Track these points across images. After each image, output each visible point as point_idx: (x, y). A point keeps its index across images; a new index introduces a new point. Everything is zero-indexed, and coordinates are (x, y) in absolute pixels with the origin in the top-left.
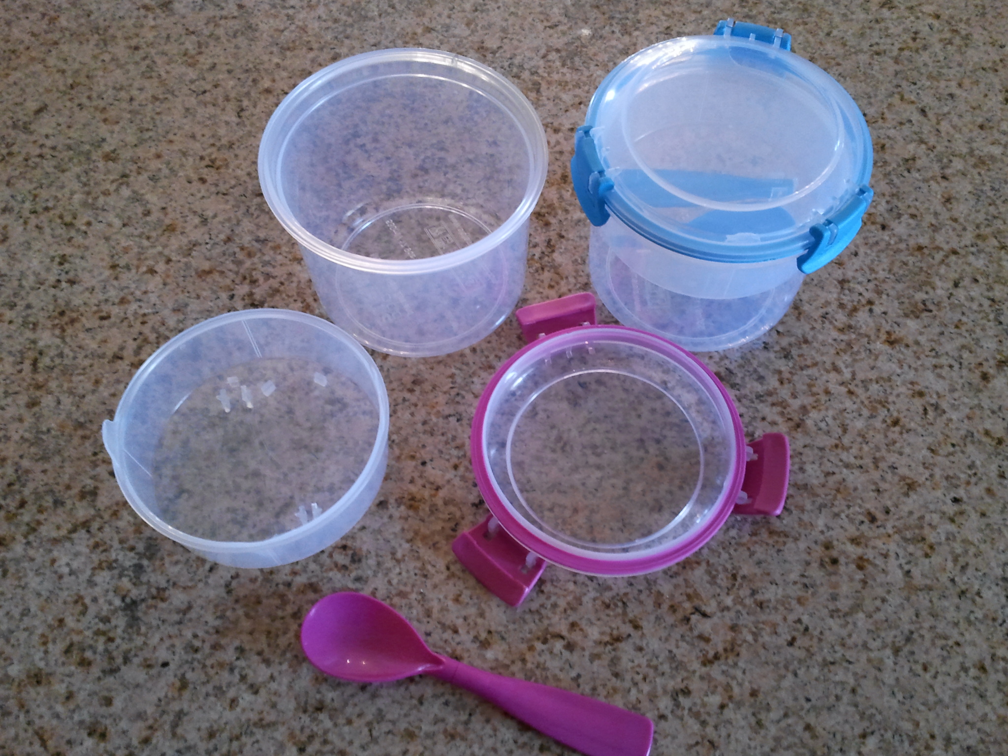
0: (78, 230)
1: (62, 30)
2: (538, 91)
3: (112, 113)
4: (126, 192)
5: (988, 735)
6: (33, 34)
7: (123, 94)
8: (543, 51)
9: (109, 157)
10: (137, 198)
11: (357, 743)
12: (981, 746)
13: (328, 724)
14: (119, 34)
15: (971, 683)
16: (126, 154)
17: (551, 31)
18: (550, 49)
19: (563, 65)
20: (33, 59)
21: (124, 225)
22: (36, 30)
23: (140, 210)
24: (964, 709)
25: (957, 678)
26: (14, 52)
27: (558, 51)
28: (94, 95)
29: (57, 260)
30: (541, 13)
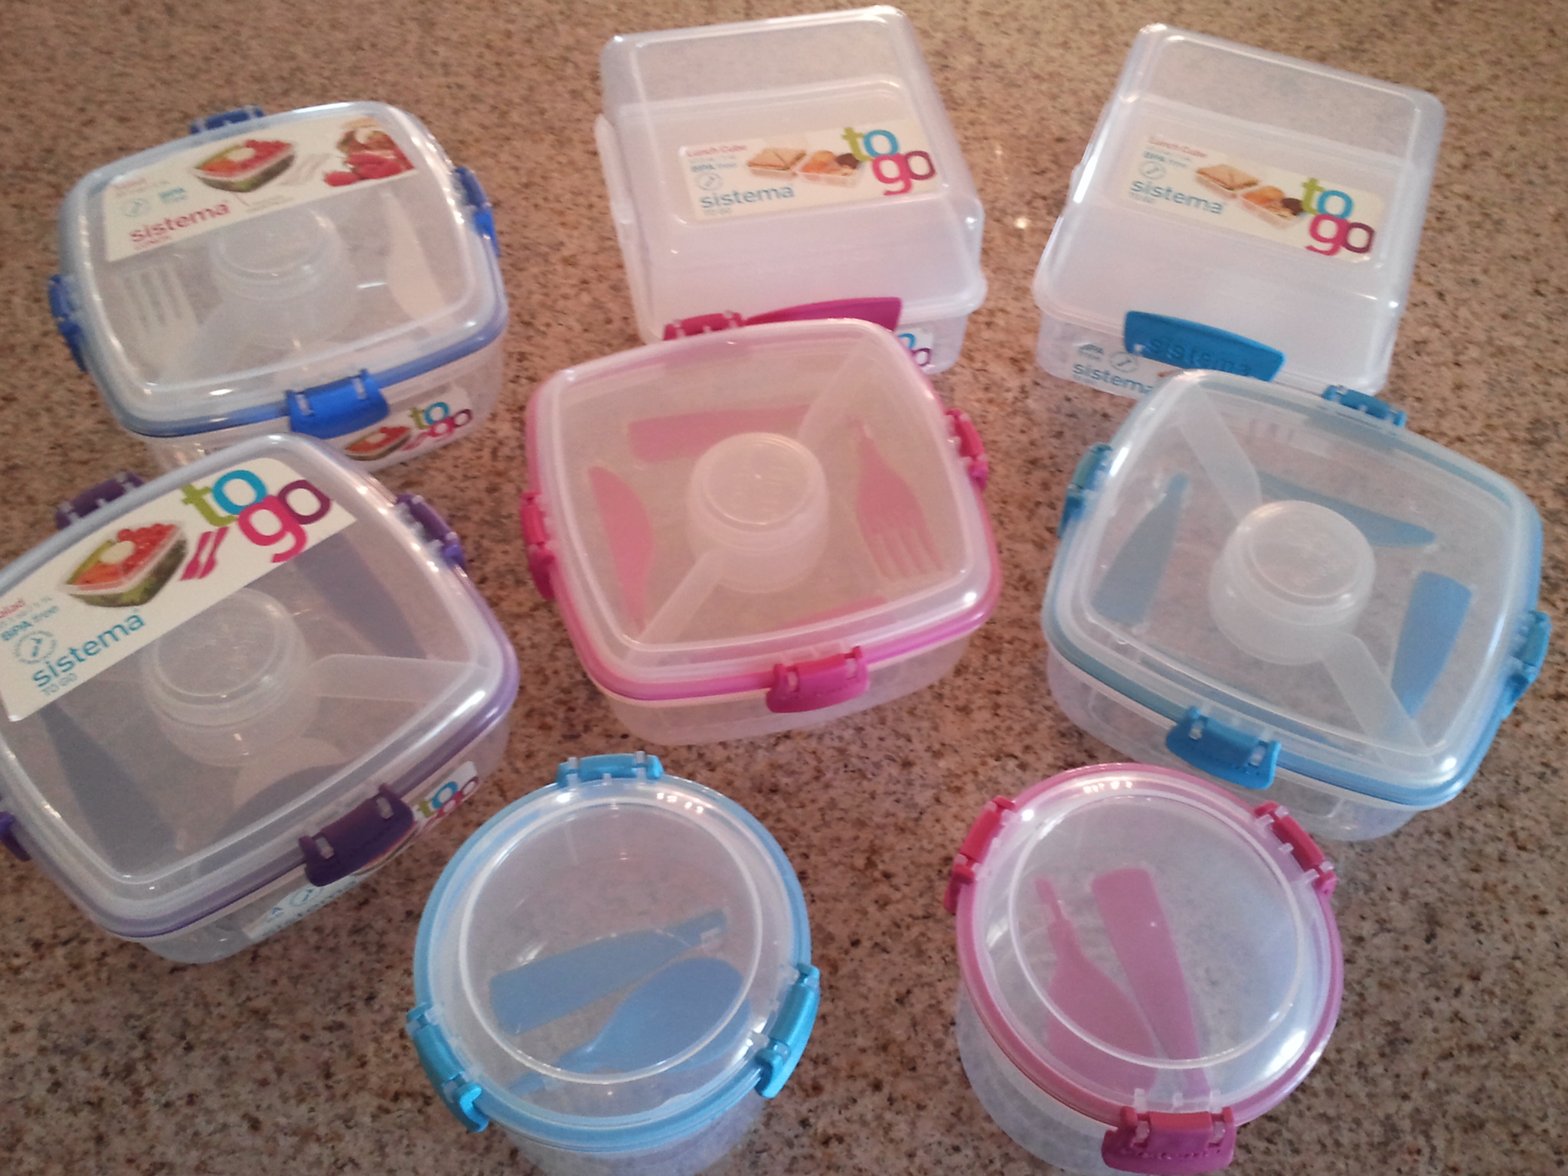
0: (538, 331)
1: (515, 125)
3: (571, 218)
4: (586, 298)
5: (1447, 894)
6: (484, 127)
7: (581, 200)
8: (1028, 197)
9: (569, 262)
10: (597, 305)
11: (809, 825)
12: (1439, 904)
13: (782, 805)
14: (576, 137)
16: (586, 261)
17: (1037, 178)
18: (1036, 196)
20: (484, 153)
21: (586, 330)
22: (487, 122)
23: (601, 317)
24: (1424, 868)
25: (1420, 840)
26: (462, 142)
27: (1044, 198)
28: (551, 197)
29: (516, 356)
30: (1028, 158)
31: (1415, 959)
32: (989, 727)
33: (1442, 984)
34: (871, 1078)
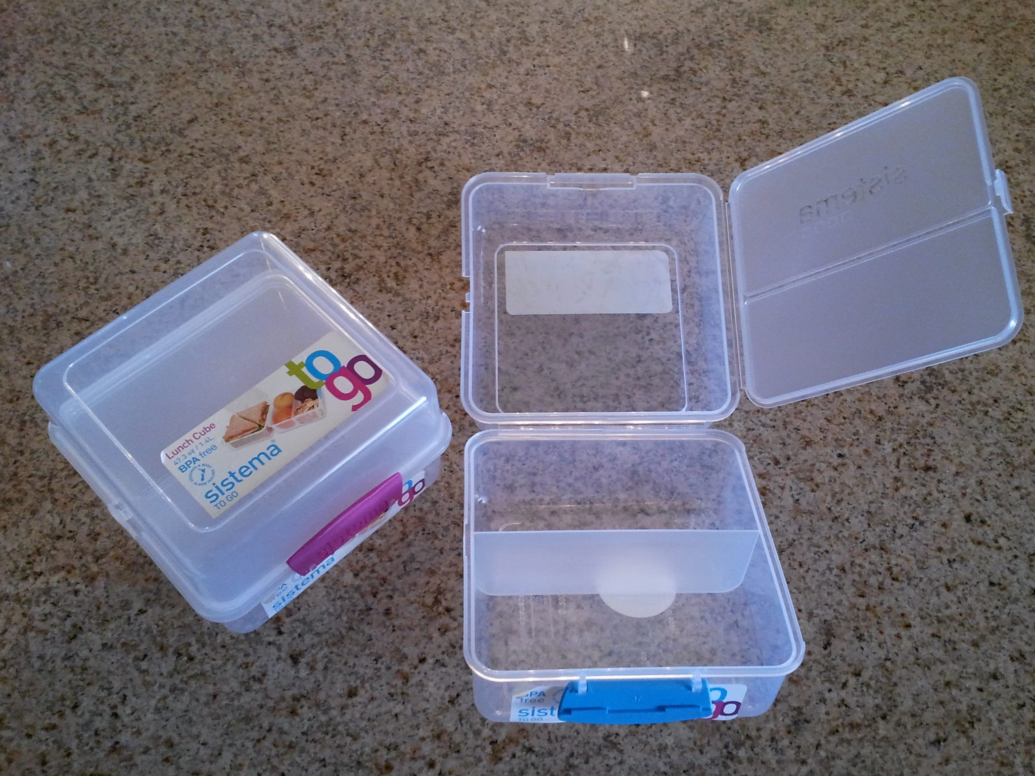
0: (218, 211)
1: (211, 61)
2: (569, 139)
3: (247, 128)
4: (255, 187)
5: (841, 614)
6: (189, 62)
7: (255, 114)
8: (576, 109)
9: (244, 160)
10: (262, 192)
11: (394, 574)
12: (835, 621)
13: (376, 560)
14: (255, 68)
15: (832, 578)
16: (256, 159)
17: (582, 95)
18: (581, 108)
19: (590, 121)
20: (187, 82)
21: (252, 211)
22: (191, 58)
23: (264, 201)
24: (826, 595)
25: (823, 574)
26: (174, 75)
27: (587, 110)
28: (234, 113)
29: (201, 231)
30: (577, 80)
31: (815, 661)
32: (528, 498)
33: (834, 679)
34: (428, 759)
